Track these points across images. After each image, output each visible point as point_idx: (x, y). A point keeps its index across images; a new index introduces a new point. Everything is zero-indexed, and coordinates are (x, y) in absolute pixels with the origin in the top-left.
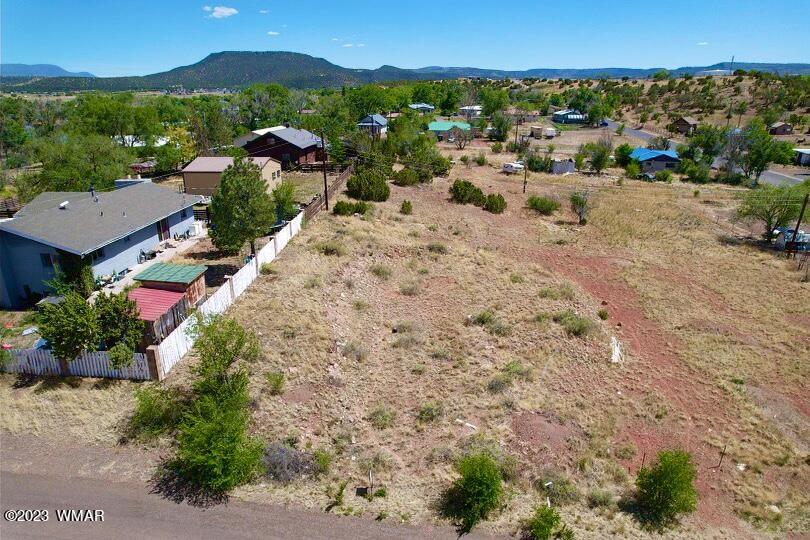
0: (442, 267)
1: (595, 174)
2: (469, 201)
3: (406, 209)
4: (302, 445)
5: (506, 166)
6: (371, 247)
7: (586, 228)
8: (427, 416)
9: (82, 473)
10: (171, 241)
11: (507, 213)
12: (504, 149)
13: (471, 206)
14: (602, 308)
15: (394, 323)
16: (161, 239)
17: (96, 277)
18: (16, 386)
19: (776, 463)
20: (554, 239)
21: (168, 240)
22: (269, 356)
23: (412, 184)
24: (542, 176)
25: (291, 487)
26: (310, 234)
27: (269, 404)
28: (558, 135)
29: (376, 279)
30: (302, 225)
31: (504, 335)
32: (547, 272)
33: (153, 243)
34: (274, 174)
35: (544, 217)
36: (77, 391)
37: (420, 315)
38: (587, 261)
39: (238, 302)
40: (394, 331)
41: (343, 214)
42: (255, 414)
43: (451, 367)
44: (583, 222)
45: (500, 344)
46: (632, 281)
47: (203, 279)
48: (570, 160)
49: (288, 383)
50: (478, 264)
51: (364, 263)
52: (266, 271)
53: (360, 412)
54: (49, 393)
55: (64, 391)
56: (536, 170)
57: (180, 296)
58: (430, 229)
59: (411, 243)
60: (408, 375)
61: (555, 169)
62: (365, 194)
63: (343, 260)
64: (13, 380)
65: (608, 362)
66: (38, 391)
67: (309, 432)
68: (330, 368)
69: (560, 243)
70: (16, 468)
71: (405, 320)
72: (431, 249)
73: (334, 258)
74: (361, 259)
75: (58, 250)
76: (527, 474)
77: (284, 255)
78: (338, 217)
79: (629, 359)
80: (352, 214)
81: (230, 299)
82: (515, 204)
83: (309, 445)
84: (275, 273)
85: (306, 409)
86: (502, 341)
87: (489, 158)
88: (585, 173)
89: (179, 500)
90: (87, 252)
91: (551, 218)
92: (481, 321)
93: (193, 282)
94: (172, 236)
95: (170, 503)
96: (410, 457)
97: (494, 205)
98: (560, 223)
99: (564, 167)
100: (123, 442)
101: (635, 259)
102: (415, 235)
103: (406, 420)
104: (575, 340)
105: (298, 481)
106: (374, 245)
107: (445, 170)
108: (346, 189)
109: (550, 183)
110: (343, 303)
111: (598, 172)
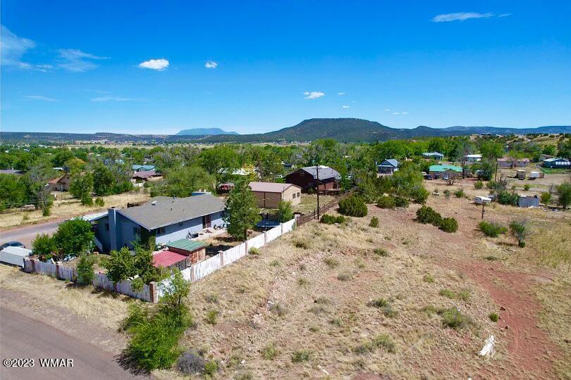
0: (378, 265)
1: (559, 209)
2: (429, 222)
3: (374, 223)
4: (206, 356)
5: (476, 199)
6: (333, 245)
7: (522, 251)
8: (297, 359)
9: (93, 342)
10: (211, 229)
11: (459, 233)
12: (485, 186)
13: (430, 226)
14: (498, 313)
15: (318, 296)
16: (204, 227)
17: (157, 243)
18: (93, 293)
20: (486, 255)
21: (209, 229)
22: (221, 301)
23: (390, 207)
24: (509, 207)
26: (296, 232)
28: (542, 177)
29: (325, 267)
30: (293, 227)
31: (391, 317)
32: (458, 278)
33: (198, 228)
34: (294, 195)
35: (489, 238)
36: (114, 300)
37: (341, 296)
38: (506, 275)
39: (224, 267)
40: (315, 302)
41: (326, 223)
42: (193, 332)
43: (338, 331)
44: (521, 245)
45: (384, 322)
46: (540, 296)
48: (536, 197)
50: (406, 266)
51: (320, 255)
52: (253, 252)
53: (258, 346)
54: (103, 299)
55: (109, 300)
56: (503, 203)
57: (184, 258)
58: (385, 238)
59: (365, 246)
60: (306, 331)
61: (521, 203)
62: (350, 210)
63: (308, 251)
64: (93, 288)
65: (475, 353)
66: (99, 297)
67: (217, 350)
68: (256, 316)
69: (489, 259)
70: (69, 332)
71: (327, 296)
72: (375, 252)
73: (302, 249)
74: (321, 252)
75: (141, 227)
77: (270, 245)
78: (322, 224)
79: (499, 356)
80: (333, 223)
81: (219, 265)
82: (466, 225)
83: (211, 357)
84: (258, 254)
85: (223, 336)
86: (387, 320)
87: (467, 192)
88: (550, 208)
89: (125, 369)
90: (152, 229)
91: (495, 240)
92: (379, 304)
94: (213, 226)
95: (121, 369)
97: (447, 226)
98: (500, 244)
99: (528, 202)
100: (119, 331)
101: (556, 279)
102: (371, 241)
103: (286, 358)
104: (449, 330)
105: (193, 375)
106: (335, 245)
107: (423, 199)
108: (338, 207)
109: (512, 213)
110: (291, 278)
111: (564, 208)
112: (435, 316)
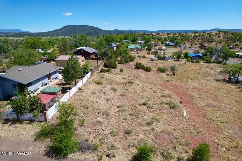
0: (132, 88)
2: (140, 69)
3: (122, 71)
4: (90, 141)
5: (151, 58)
6: (111, 82)
7: (175, 77)
8: (128, 133)
9: (22, 150)
10: (52, 80)
11: (152, 72)
12: (151, 53)
13: (141, 70)
14: (180, 100)
15: (118, 105)
16: (48, 80)
17: (29, 91)
18: (3, 123)
19: (235, 148)
21: (51, 80)
22: (80, 114)
23: (123, 63)
24: (162, 61)
25: (86, 154)
26: (93, 78)
27: (80, 129)
28: (167, 49)
29: (113, 91)
30: (91, 76)
31: (151, 108)
32: (164, 90)
33: (46, 81)
34: (82, 61)
35: (163, 73)
36: (22, 125)
37: (126, 102)
38: (175, 86)
39: (71, 98)
40: (118, 107)
42: (76, 132)
43: (135, 118)
44: (174, 75)
45: (150, 111)
46: (189, 92)
47: (61, 91)
48: (170, 57)
49: (86, 123)
50: (143, 87)
51: (109, 87)
52: (80, 89)
53: (107, 131)
54: (14, 125)
55: (18, 125)
56: (160, 59)
57: (54, 96)
58: (129, 77)
59: (123, 81)
60: (122, 120)
61: (166, 59)
62: (109, 66)
63: (103, 86)
64: (3, 121)
65: (183, 116)
66: (10, 125)
67: (92, 137)
68: (99, 118)
69: (167, 81)
71: (121, 104)
72: (129, 83)
73: (100, 85)
74: (108, 85)
75: (18, 82)
76: (158, 150)
77: (85, 85)
78: (102, 73)
79: (189, 115)
80: (106, 72)
81: (69, 97)
82: (154, 69)
83: (92, 141)
84: (82, 90)
85: (91, 130)
86: (151, 110)
87: (146, 56)
88: (175, 61)
89: (52, 158)
90: (26, 83)
91: (165, 73)
92: (144, 104)
93: (58, 92)
94: (52, 79)
95: (49, 159)
96: (123, 145)
97: (148, 70)
98: (167, 75)
99: (168, 58)
100: (35, 140)
101: (190, 86)
102: (124, 78)
103: (121, 134)
104: (172, 110)
105: (88, 152)
106: (112, 82)
107: (133, 59)
108: (104, 65)
109: (164, 63)
110: (103, 99)
111: (179, 60)
112: (166, 106)
